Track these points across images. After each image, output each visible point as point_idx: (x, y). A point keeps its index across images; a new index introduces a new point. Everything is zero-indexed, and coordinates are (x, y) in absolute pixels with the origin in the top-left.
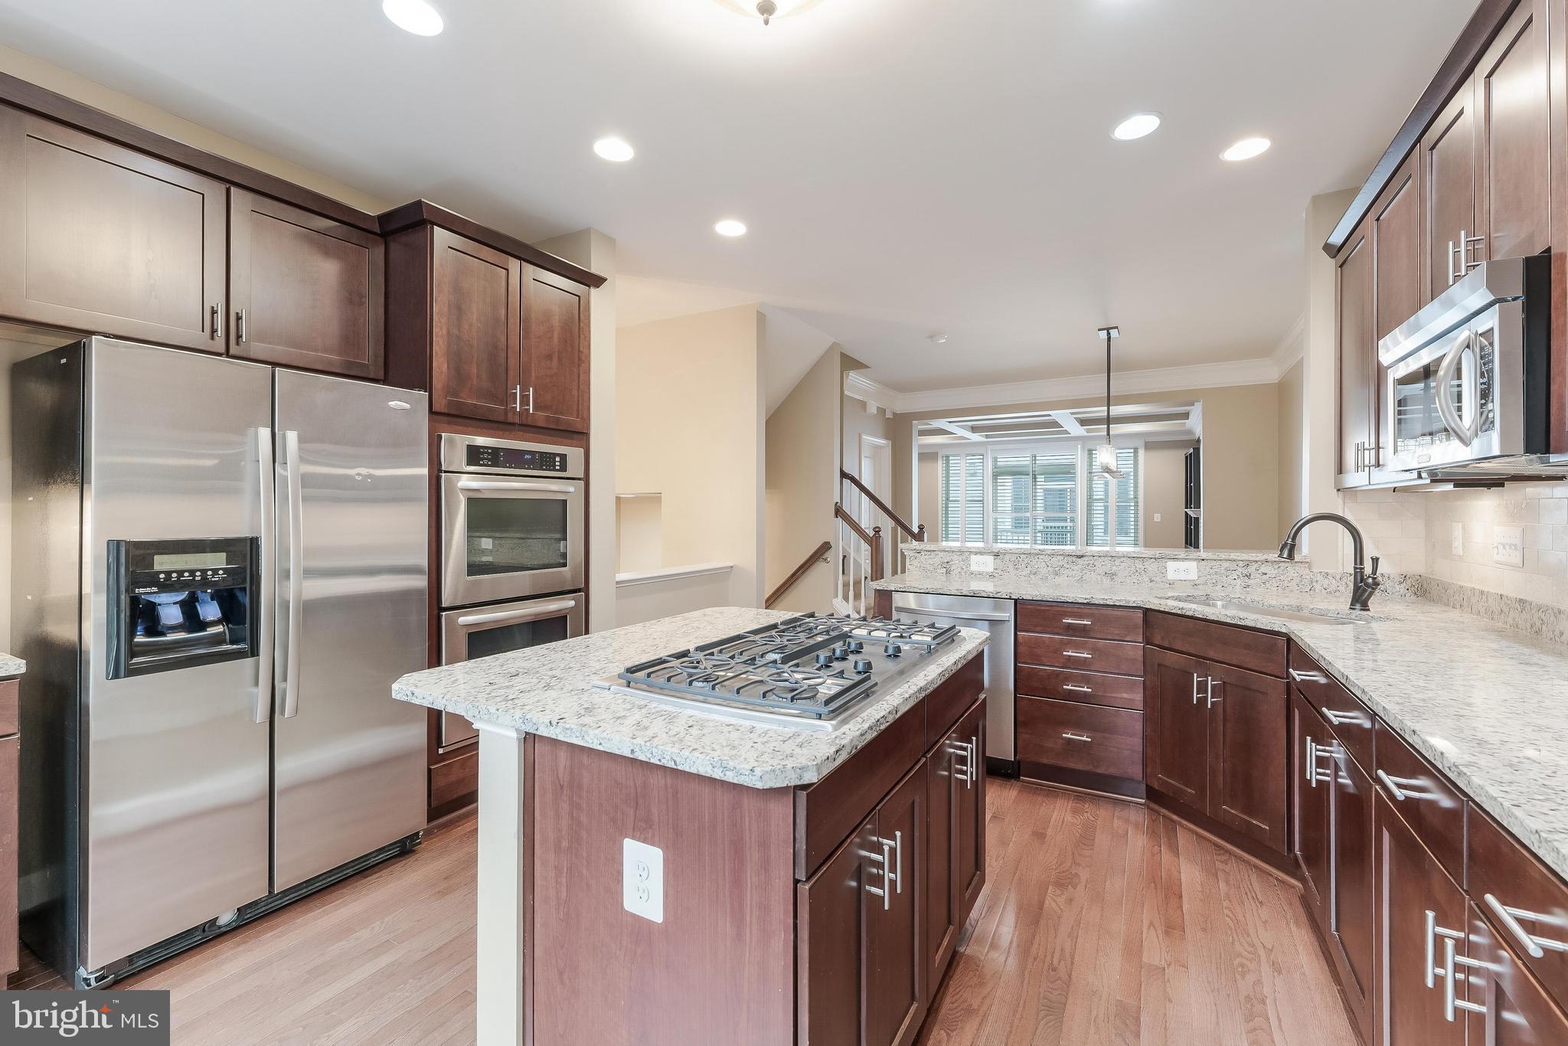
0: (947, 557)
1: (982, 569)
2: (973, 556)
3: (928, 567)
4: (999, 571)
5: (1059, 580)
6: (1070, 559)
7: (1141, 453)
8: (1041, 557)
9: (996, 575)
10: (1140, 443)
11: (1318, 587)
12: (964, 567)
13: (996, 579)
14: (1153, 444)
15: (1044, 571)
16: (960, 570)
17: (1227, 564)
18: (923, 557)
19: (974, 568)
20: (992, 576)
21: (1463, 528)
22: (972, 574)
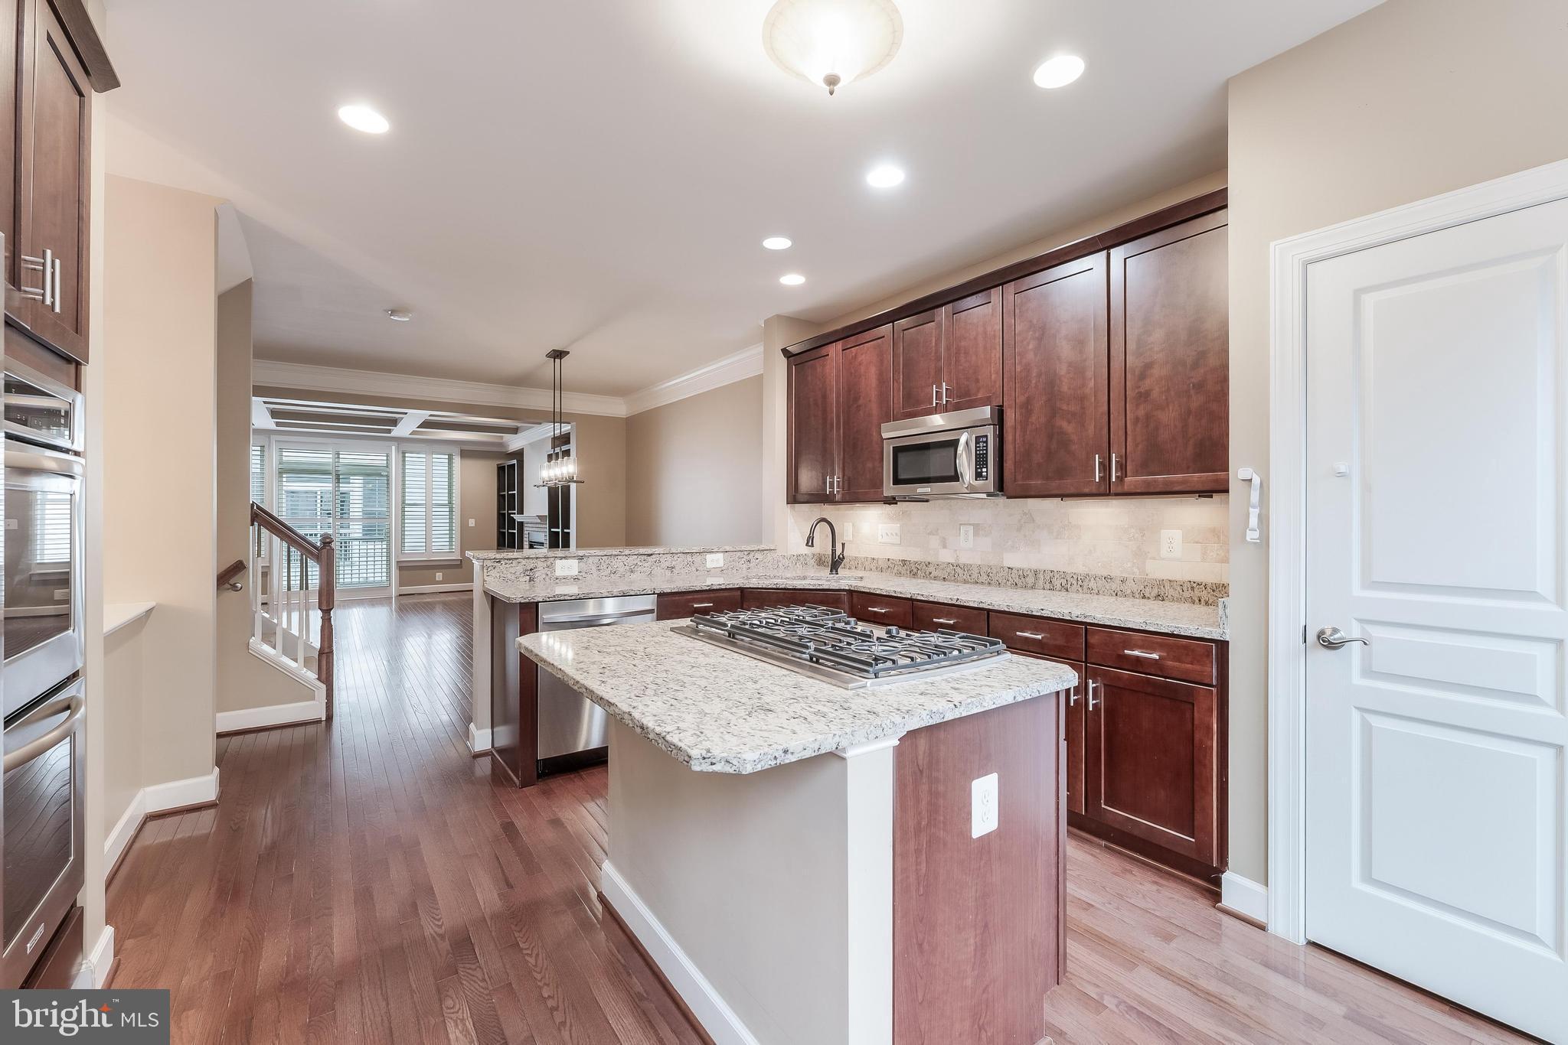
0: (530, 564)
1: (566, 573)
2: (558, 561)
3: (509, 576)
4: (583, 574)
5: (634, 576)
6: (643, 557)
7: (457, 460)
8: (619, 557)
9: (580, 578)
10: (456, 451)
11: (780, 565)
12: (549, 573)
13: (580, 582)
14: (468, 453)
15: (622, 569)
16: (544, 576)
17: (739, 554)
18: (502, 567)
19: (559, 573)
20: (576, 579)
21: (853, 525)
22: (557, 579)
